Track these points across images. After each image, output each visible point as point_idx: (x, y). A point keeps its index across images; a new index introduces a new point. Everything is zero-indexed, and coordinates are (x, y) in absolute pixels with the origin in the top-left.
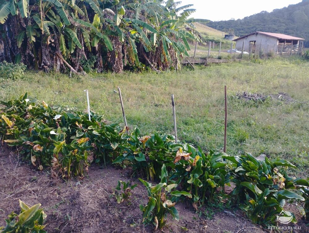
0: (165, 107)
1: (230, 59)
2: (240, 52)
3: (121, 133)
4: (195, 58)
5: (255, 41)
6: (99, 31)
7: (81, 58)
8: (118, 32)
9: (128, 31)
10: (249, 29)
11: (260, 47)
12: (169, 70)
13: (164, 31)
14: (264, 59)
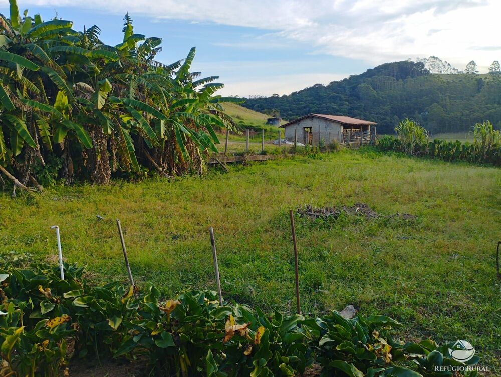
0: (190, 238)
1: (279, 155)
2: (292, 144)
3: (125, 299)
4: (226, 154)
5: (311, 128)
6: (67, 117)
7: (34, 162)
8: (100, 119)
9: (118, 116)
10: (300, 109)
11: (319, 136)
12: (189, 175)
13: (176, 115)
14: (327, 154)
